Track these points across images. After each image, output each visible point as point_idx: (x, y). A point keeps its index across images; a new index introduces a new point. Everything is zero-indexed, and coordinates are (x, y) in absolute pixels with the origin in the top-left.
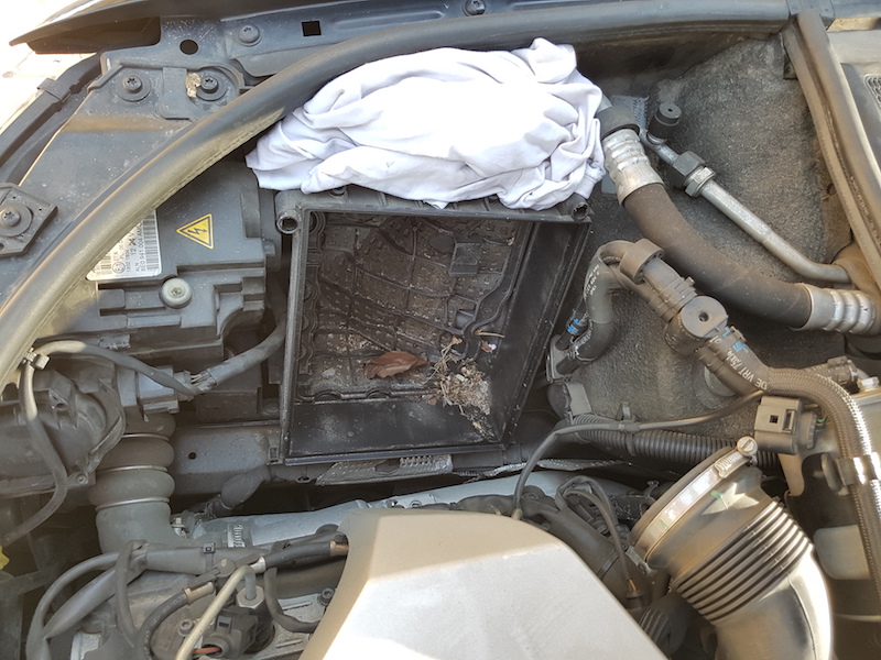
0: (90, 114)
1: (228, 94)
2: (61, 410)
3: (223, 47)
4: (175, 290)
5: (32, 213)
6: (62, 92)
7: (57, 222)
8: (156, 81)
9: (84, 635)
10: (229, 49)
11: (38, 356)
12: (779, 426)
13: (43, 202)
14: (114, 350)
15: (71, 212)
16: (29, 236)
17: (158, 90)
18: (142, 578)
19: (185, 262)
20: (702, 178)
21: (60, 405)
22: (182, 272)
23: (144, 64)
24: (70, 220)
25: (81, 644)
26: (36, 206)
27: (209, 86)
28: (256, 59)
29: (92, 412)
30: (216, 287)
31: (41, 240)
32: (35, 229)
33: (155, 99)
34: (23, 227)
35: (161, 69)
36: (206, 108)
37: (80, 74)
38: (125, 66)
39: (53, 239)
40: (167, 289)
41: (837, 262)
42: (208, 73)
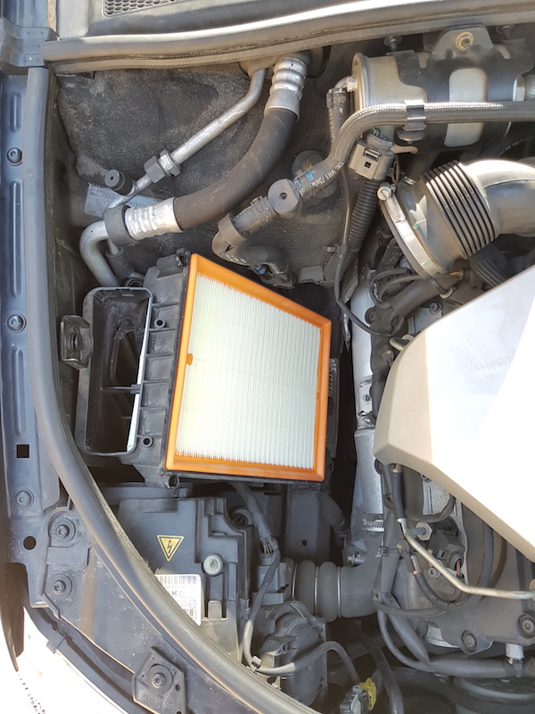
0: (80, 619)
1: (70, 518)
2: (286, 647)
3: (32, 519)
4: (212, 566)
5: (155, 665)
6: (59, 637)
7: (162, 647)
8: (56, 569)
9: (427, 635)
10: (34, 514)
11: (253, 663)
12: (374, 163)
13: (148, 657)
14: (251, 611)
15: (155, 638)
16: (172, 667)
17: (64, 569)
18: (397, 596)
19: (192, 557)
20: (169, 163)
21: (284, 649)
22: (199, 559)
23: (42, 578)
24: (161, 639)
25: (434, 638)
26: (151, 662)
27: (64, 531)
28: (45, 496)
29: (287, 624)
30: (210, 536)
31: (174, 660)
32: (168, 663)
33: (70, 572)
34: (165, 671)
35: (47, 565)
36: (80, 535)
37: (43, 622)
38: (43, 592)
39: (174, 651)
40: (211, 571)
41: (249, 74)
42: (52, 532)
